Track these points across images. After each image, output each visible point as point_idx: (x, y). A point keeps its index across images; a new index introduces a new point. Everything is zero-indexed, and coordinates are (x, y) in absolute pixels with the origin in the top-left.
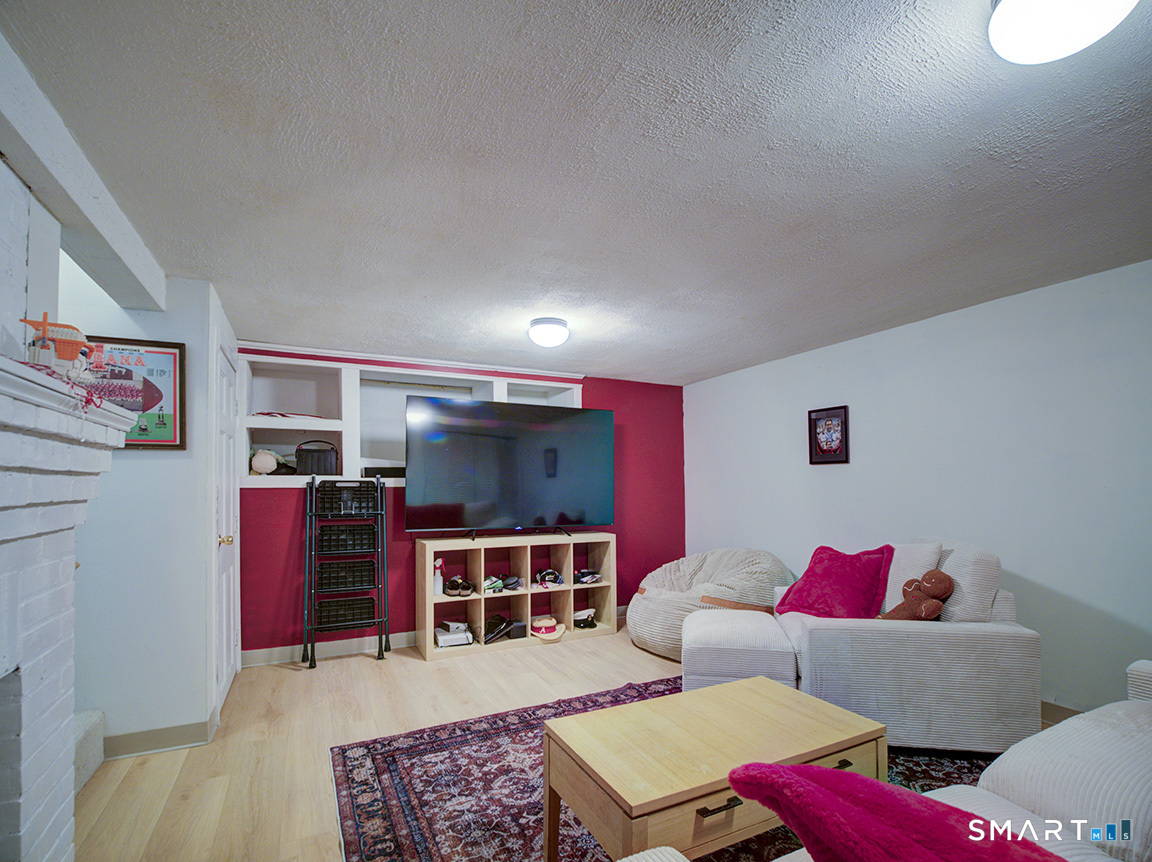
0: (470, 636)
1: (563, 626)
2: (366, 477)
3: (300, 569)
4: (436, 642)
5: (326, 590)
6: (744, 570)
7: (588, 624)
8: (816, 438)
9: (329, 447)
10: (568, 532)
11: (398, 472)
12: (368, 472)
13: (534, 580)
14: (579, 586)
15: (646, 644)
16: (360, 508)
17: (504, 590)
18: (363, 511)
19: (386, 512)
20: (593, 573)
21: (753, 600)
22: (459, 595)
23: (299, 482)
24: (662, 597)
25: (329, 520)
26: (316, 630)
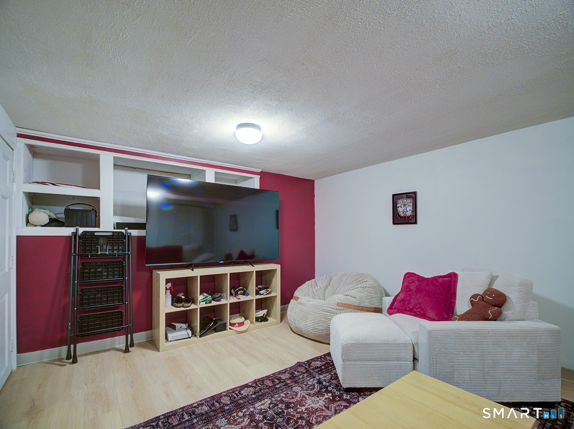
0: (190, 332)
1: (248, 321)
2: (117, 229)
3: (66, 293)
4: (166, 338)
5: (86, 307)
6: (359, 286)
7: (263, 319)
8: (397, 210)
9: (90, 208)
10: (252, 264)
11: (141, 226)
12: (119, 225)
13: (231, 294)
14: (259, 297)
15: (301, 332)
16: (113, 250)
17: (213, 302)
18: (115, 252)
19: (131, 253)
20: (266, 288)
21: (367, 304)
22: (183, 306)
23: (67, 231)
24: (311, 303)
25: (89, 259)
26: (77, 336)
